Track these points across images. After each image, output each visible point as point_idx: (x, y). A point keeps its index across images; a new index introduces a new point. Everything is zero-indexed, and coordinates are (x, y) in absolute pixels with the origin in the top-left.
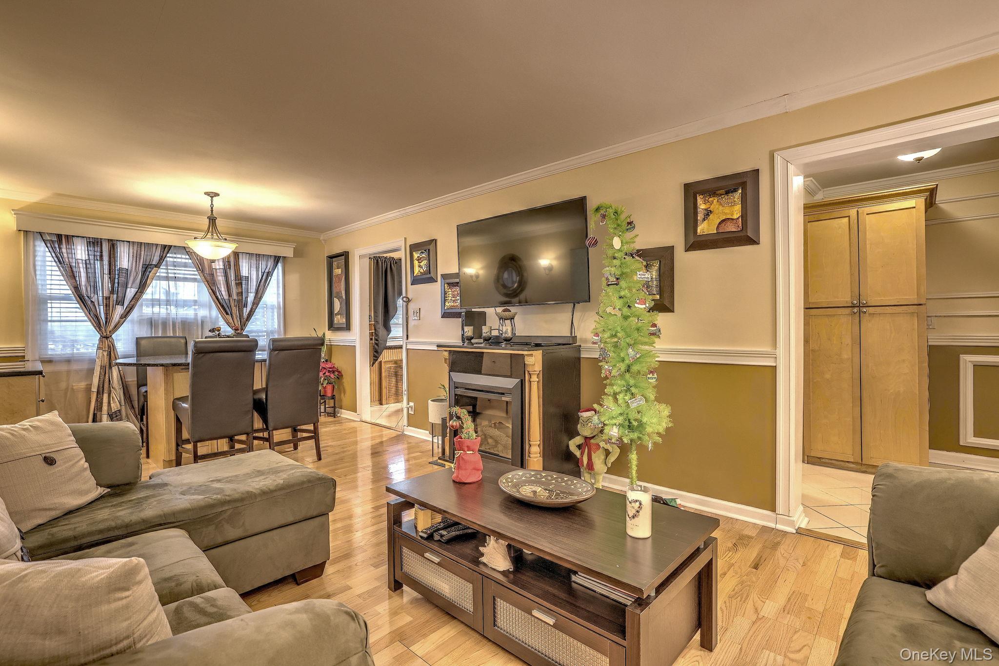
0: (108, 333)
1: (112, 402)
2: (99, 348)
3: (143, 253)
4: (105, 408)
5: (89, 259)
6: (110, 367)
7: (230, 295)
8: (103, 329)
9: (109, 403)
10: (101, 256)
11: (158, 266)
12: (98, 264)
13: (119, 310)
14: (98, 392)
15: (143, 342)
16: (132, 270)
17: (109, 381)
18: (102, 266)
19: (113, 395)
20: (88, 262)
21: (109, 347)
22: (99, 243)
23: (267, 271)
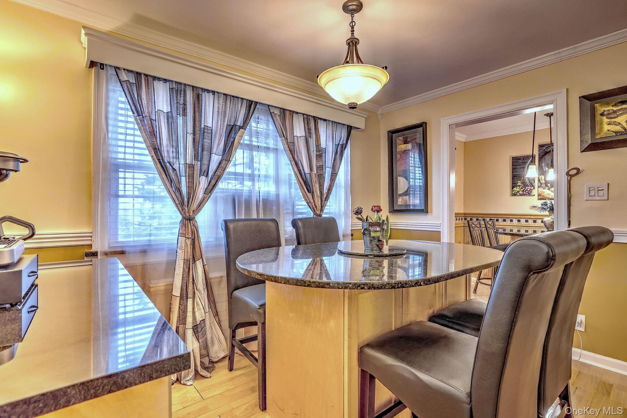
0: (191, 214)
1: (196, 310)
2: (180, 234)
3: (228, 109)
4: (189, 320)
5: (171, 112)
6: (194, 261)
7: (311, 169)
8: (186, 208)
9: (194, 312)
10: (185, 109)
11: (243, 127)
12: (180, 120)
13: (203, 182)
14: (181, 297)
15: (231, 226)
16: (217, 130)
17: (193, 280)
18: (185, 123)
19: (197, 299)
20: (170, 115)
21: (193, 233)
22: (183, 92)
23: (341, 143)
